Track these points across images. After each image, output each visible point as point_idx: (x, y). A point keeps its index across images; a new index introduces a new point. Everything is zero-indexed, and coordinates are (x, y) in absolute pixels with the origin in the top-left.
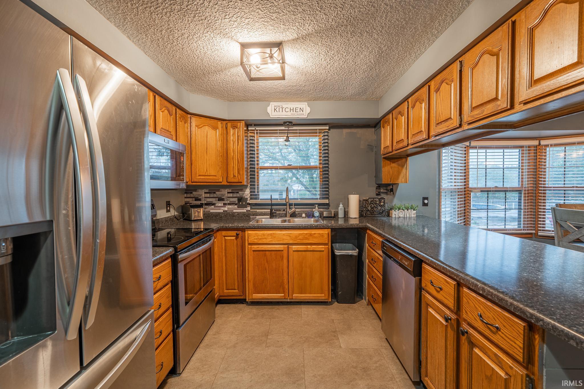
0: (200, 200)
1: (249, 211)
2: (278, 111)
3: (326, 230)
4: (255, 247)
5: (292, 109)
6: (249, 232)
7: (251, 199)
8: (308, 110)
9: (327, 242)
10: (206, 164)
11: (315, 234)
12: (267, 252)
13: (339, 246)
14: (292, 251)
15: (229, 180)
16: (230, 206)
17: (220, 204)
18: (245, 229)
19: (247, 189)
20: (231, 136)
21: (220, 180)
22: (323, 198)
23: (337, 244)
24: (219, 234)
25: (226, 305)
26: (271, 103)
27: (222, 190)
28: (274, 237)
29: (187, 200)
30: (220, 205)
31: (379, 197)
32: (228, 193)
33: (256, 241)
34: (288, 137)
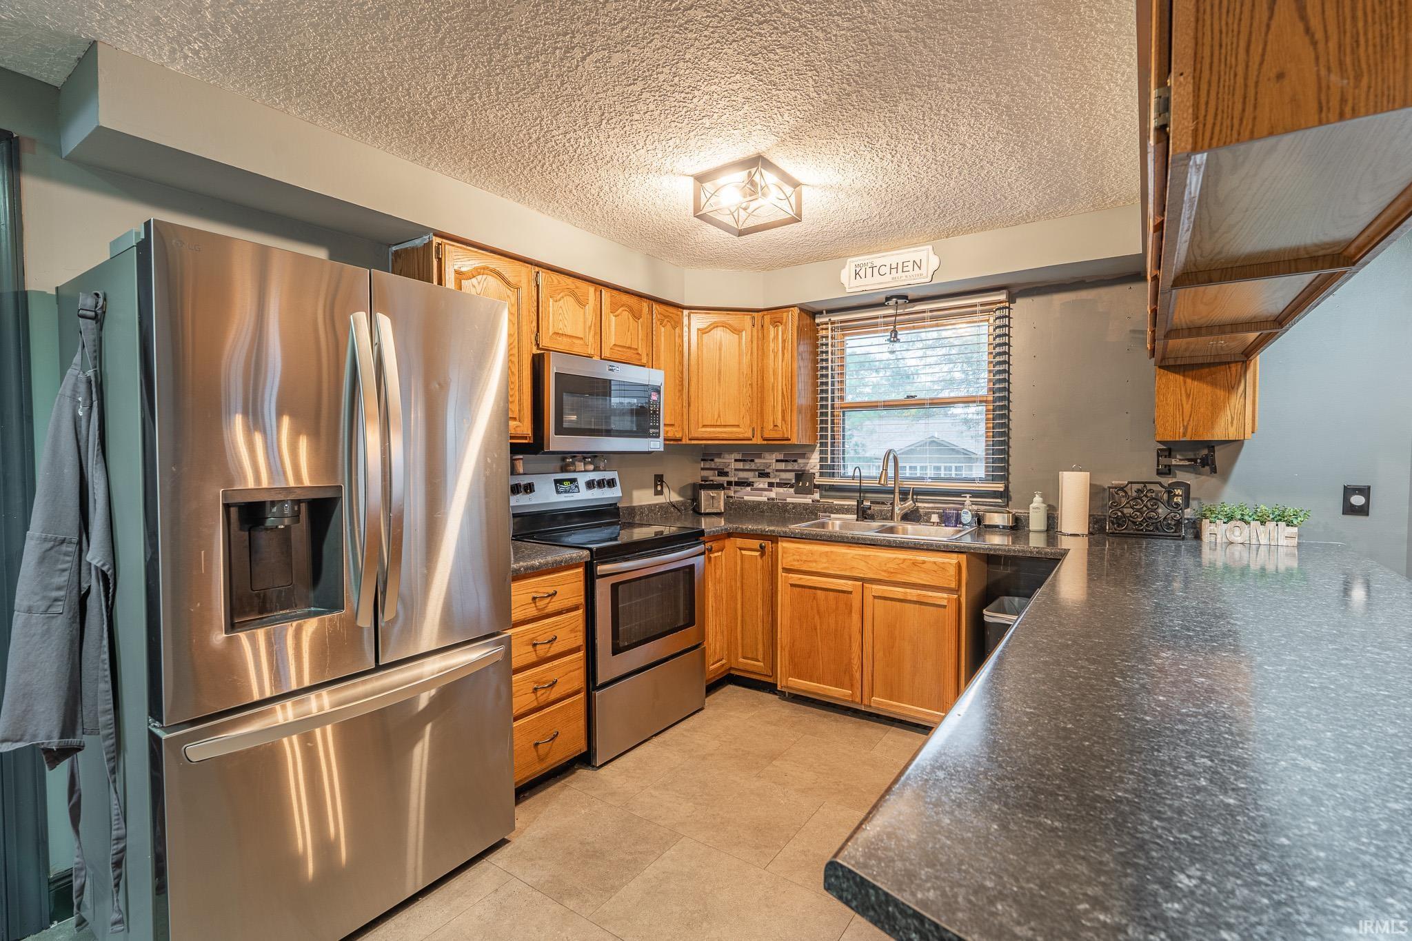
0: (726, 474)
1: (818, 501)
2: (863, 276)
3: (955, 555)
4: (795, 578)
5: (894, 266)
6: (785, 545)
7: (822, 475)
8: (934, 262)
9: (953, 585)
10: (717, 403)
11: (924, 562)
12: (819, 592)
13: (1019, 603)
14: (871, 598)
15: (766, 436)
16: (781, 490)
17: (762, 483)
18: (776, 537)
19: (815, 453)
20: (771, 340)
21: (746, 435)
22: (994, 479)
23: (1017, 599)
24: (730, 544)
25: (743, 689)
26: (849, 260)
27: (767, 455)
28: (833, 561)
29: (705, 473)
30: (761, 486)
31: (1167, 481)
32: (777, 461)
33: (796, 565)
34: (895, 332)
